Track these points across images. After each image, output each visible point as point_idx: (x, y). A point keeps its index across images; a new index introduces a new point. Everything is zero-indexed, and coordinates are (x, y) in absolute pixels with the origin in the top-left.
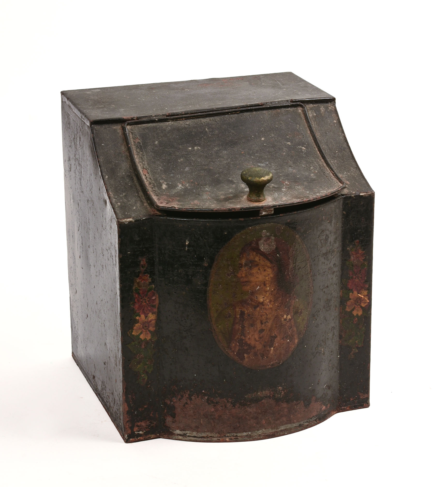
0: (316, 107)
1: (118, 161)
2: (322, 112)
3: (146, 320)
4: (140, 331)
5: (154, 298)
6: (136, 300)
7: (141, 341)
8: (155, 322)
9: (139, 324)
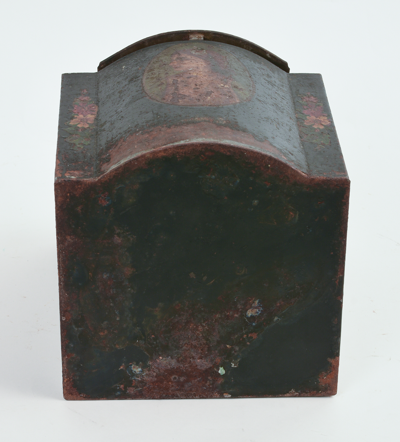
3: (85, 118)
4: (78, 123)
5: (94, 107)
6: (75, 108)
7: (78, 128)
8: (94, 119)
9: (77, 120)
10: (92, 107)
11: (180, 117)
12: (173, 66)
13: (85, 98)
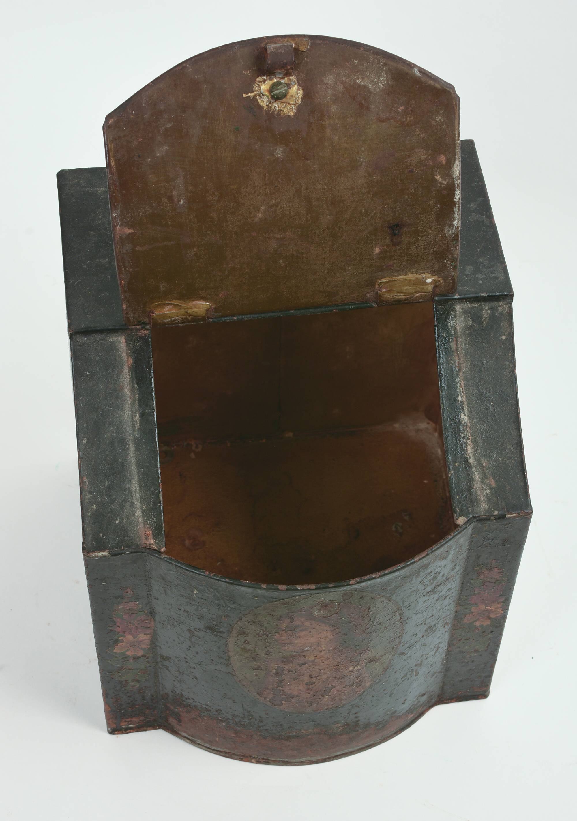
0: (475, 307)
1: (108, 407)
2: (483, 319)
3: (135, 640)
4: (126, 649)
5: (147, 622)
6: (118, 624)
7: (128, 656)
8: (149, 641)
9: (124, 644)
10: (144, 621)
11: (281, 727)
12: (280, 641)
13: (131, 605)
